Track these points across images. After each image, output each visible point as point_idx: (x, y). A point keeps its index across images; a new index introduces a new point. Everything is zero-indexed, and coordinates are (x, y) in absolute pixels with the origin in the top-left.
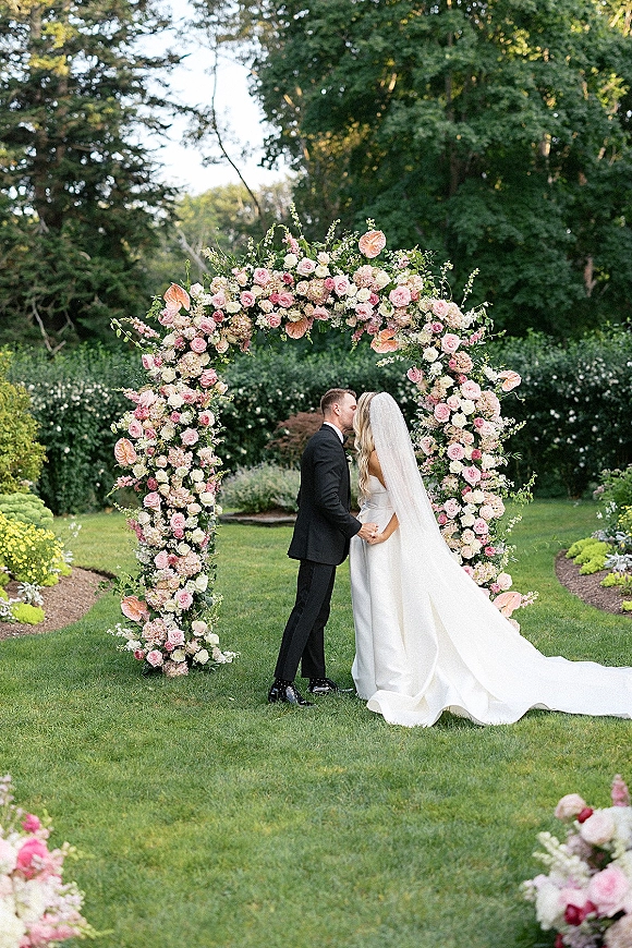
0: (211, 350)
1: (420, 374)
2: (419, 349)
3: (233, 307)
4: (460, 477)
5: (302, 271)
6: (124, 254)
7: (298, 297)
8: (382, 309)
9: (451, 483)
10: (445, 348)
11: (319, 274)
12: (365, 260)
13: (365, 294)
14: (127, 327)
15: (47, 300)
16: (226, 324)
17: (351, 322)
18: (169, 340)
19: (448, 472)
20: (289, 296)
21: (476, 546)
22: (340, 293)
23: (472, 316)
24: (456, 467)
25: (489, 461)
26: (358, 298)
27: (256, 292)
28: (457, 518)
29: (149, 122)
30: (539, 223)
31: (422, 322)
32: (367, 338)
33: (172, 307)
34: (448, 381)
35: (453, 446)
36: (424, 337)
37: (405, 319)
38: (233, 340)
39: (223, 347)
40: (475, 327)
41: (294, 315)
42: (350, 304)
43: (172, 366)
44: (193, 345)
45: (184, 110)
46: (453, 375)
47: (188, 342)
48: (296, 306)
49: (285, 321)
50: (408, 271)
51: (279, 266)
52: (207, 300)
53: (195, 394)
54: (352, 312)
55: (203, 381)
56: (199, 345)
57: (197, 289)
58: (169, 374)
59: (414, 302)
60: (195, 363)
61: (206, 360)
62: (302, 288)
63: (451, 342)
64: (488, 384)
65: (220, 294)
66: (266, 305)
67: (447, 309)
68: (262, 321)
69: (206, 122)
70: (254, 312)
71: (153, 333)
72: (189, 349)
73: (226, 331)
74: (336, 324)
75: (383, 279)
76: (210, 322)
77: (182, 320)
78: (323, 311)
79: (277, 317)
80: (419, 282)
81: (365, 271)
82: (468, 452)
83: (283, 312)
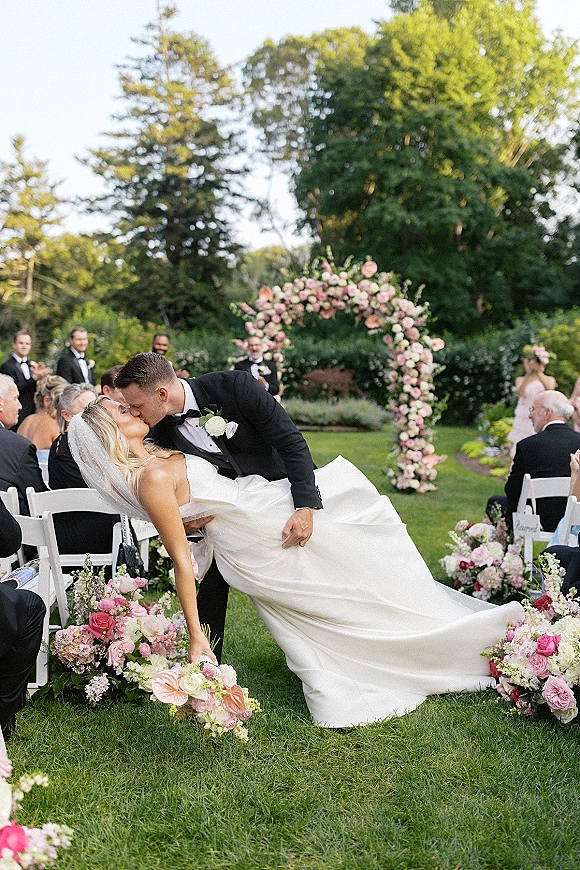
0: (282, 321)
1: (390, 339)
2: (391, 325)
3: (295, 299)
4: (409, 394)
5: (333, 282)
6: (213, 282)
7: (329, 296)
8: (373, 304)
9: (404, 397)
10: (405, 325)
11: (340, 284)
12: (365, 278)
13: (365, 295)
14: (239, 308)
15: (170, 306)
16: (291, 309)
17: (356, 310)
18: (260, 316)
19: (402, 391)
20: (324, 295)
21: (417, 430)
22: (351, 294)
23: (420, 309)
24: (407, 388)
25: (425, 386)
26: (360, 297)
27: (307, 292)
28: (407, 415)
29: (231, 206)
30: (453, 273)
31: (393, 311)
32: (364, 319)
33: (263, 298)
34: (406, 343)
35: (406, 377)
36: (393, 319)
37: (384, 309)
38: (294, 317)
39: (289, 321)
40: (421, 315)
41: (327, 305)
42: (356, 300)
43: (262, 329)
44: (273, 319)
45: (251, 200)
46: (409, 340)
47: (270, 317)
48: (328, 301)
49: (321, 308)
50: (387, 285)
51: (320, 279)
52: (281, 295)
53: (272, 344)
54: (357, 305)
55: (278, 338)
56: (276, 319)
57: (277, 289)
58: (260, 333)
59: (389, 301)
60: (274, 328)
61: (279, 327)
62: (332, 291)
63: (408, 322)
64: (426, 346)
65: (289, 293)
66: (313, 299)
67: (406, 305)
68: (310, 308)
69: (263, 208)
70: (305, 303)
71: (252, 312)
72: (270, 320)
73: (291, 312)
74: (348, 311)
75: (374, 287)
76: (282, 307)
77: (268, 306)
78: (342, 304)
79: (317, 306)
80: (393, 290)
81: (365, 283)
82: (414, 381)
83: (321, 303)
